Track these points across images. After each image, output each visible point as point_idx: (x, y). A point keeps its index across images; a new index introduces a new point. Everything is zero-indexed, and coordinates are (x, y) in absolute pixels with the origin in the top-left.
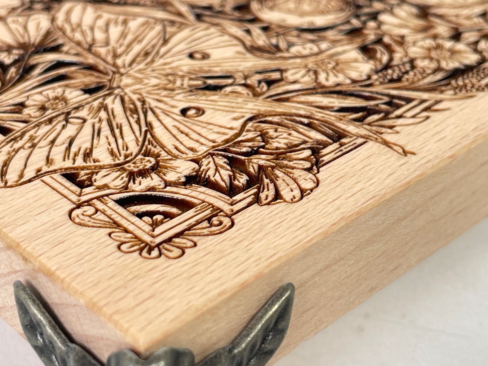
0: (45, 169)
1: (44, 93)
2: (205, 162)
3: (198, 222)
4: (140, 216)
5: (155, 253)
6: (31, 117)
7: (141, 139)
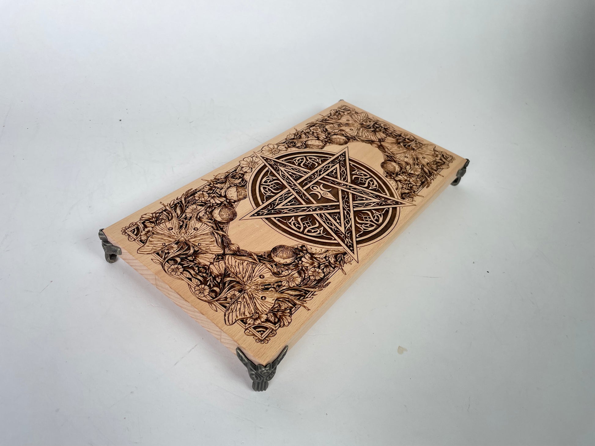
0: (237, 319)
1: (230, 293)
2: (268, 315)
3: (270, 333)
4: (258, 332)
5: (263, 342)
6: (229, 302)
7: (254, 308)
